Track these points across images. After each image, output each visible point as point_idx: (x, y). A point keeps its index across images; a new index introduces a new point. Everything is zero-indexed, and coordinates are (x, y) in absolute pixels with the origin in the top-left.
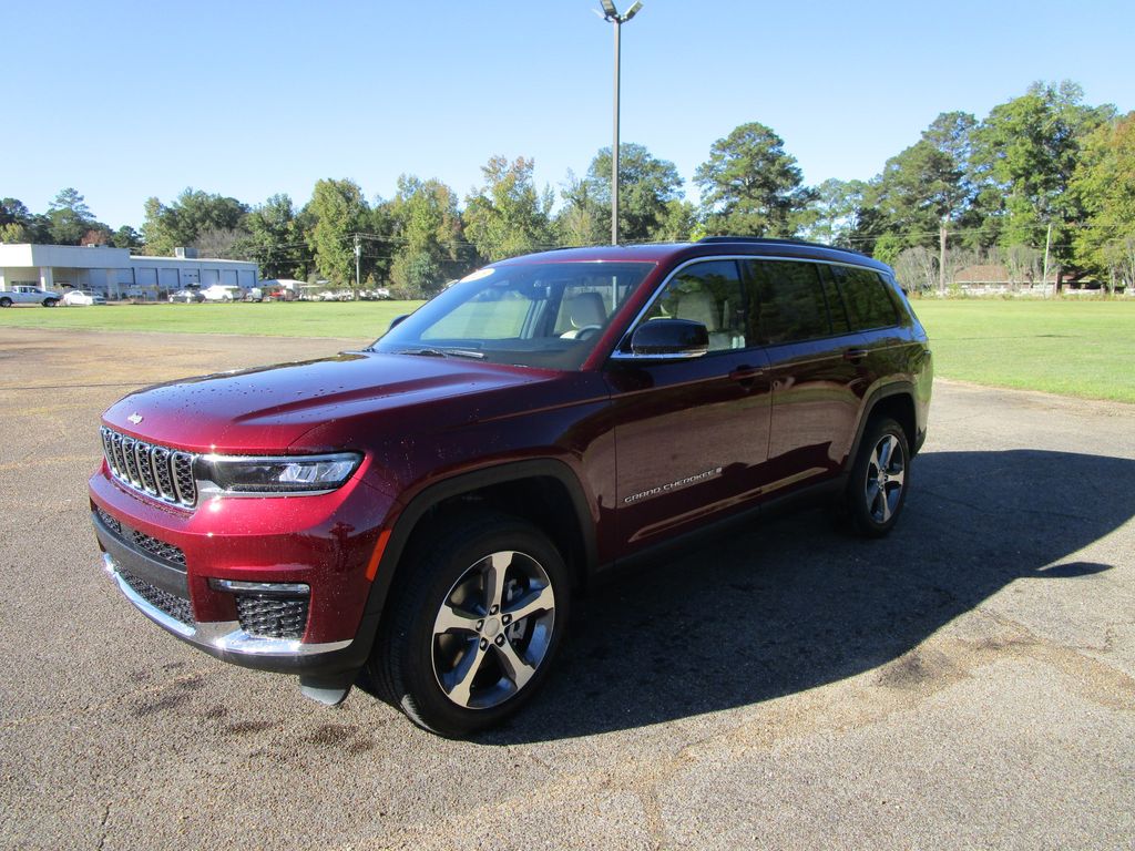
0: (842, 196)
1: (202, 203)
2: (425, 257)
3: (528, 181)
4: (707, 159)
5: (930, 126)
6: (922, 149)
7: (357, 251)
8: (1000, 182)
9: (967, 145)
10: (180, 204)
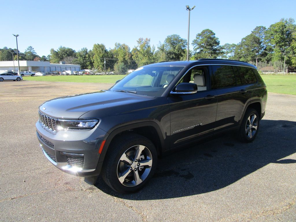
0: (230, 48)
1: (64, 50)
2: (123, 64)
3: (149, 44)
4: (195, 38)
5: (254, 30)
6: (252, 36)
7: (105, 62)
8: (272, 44)
9: (264, 35)
10: (59, 50)
